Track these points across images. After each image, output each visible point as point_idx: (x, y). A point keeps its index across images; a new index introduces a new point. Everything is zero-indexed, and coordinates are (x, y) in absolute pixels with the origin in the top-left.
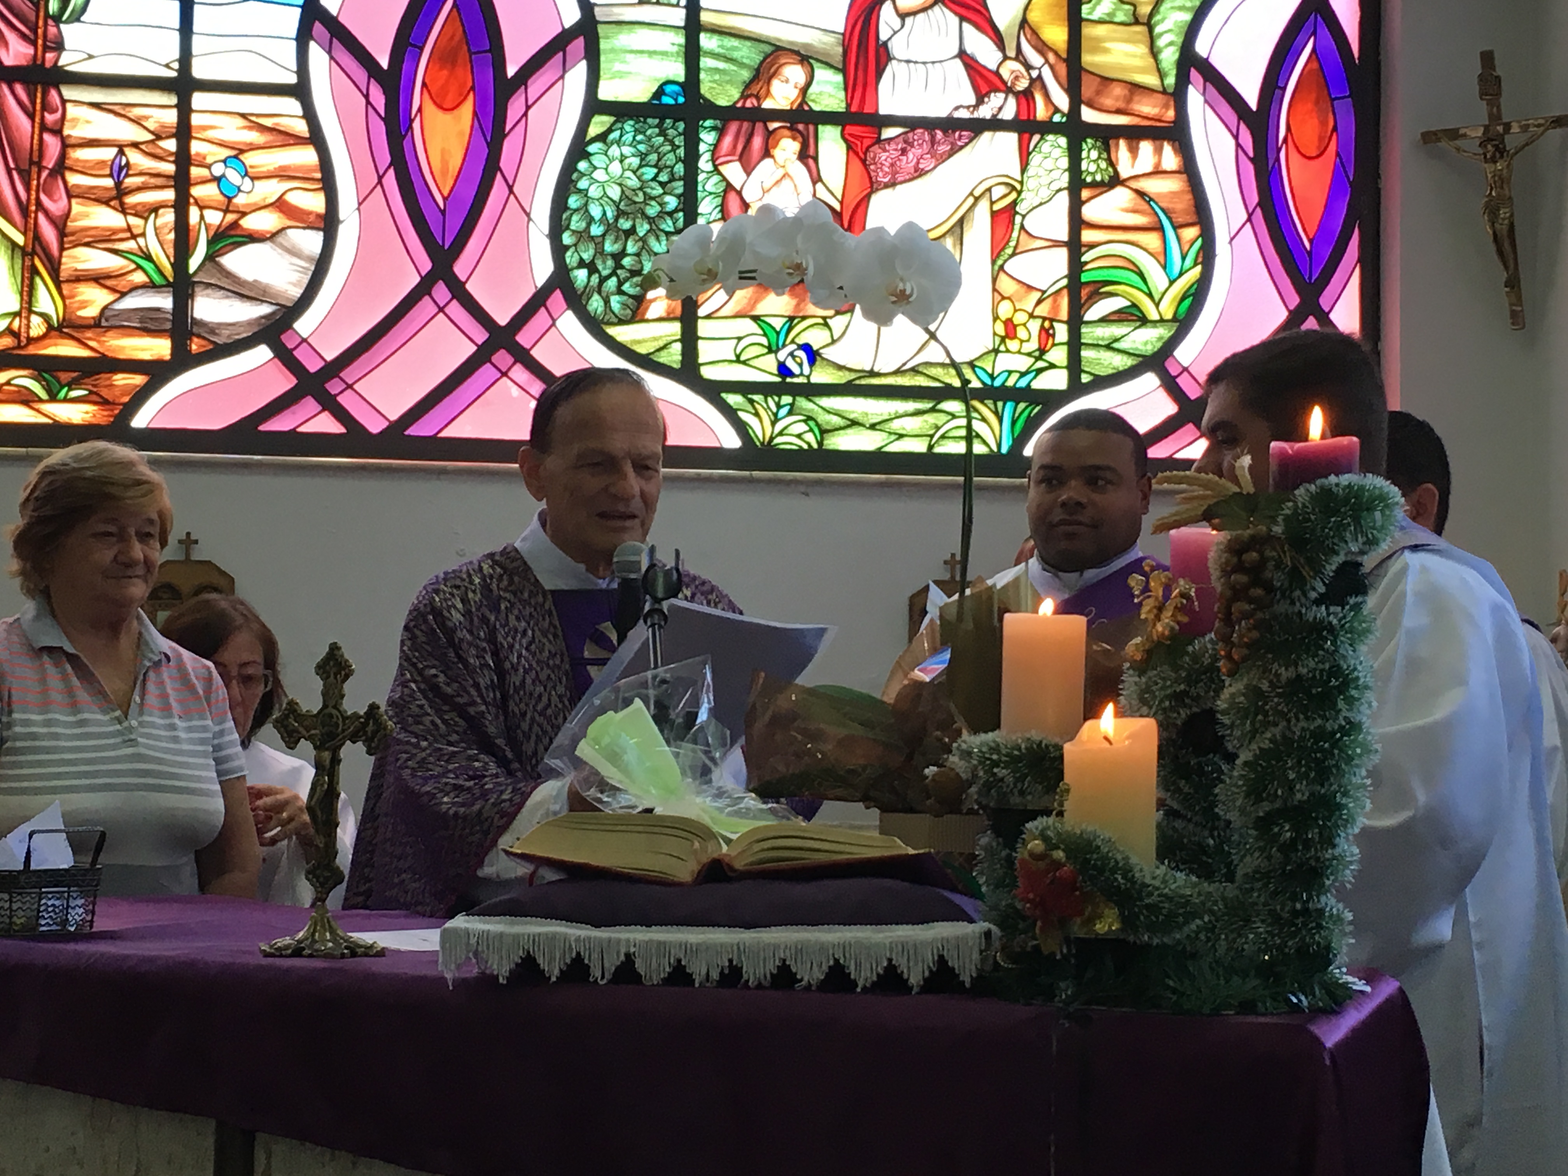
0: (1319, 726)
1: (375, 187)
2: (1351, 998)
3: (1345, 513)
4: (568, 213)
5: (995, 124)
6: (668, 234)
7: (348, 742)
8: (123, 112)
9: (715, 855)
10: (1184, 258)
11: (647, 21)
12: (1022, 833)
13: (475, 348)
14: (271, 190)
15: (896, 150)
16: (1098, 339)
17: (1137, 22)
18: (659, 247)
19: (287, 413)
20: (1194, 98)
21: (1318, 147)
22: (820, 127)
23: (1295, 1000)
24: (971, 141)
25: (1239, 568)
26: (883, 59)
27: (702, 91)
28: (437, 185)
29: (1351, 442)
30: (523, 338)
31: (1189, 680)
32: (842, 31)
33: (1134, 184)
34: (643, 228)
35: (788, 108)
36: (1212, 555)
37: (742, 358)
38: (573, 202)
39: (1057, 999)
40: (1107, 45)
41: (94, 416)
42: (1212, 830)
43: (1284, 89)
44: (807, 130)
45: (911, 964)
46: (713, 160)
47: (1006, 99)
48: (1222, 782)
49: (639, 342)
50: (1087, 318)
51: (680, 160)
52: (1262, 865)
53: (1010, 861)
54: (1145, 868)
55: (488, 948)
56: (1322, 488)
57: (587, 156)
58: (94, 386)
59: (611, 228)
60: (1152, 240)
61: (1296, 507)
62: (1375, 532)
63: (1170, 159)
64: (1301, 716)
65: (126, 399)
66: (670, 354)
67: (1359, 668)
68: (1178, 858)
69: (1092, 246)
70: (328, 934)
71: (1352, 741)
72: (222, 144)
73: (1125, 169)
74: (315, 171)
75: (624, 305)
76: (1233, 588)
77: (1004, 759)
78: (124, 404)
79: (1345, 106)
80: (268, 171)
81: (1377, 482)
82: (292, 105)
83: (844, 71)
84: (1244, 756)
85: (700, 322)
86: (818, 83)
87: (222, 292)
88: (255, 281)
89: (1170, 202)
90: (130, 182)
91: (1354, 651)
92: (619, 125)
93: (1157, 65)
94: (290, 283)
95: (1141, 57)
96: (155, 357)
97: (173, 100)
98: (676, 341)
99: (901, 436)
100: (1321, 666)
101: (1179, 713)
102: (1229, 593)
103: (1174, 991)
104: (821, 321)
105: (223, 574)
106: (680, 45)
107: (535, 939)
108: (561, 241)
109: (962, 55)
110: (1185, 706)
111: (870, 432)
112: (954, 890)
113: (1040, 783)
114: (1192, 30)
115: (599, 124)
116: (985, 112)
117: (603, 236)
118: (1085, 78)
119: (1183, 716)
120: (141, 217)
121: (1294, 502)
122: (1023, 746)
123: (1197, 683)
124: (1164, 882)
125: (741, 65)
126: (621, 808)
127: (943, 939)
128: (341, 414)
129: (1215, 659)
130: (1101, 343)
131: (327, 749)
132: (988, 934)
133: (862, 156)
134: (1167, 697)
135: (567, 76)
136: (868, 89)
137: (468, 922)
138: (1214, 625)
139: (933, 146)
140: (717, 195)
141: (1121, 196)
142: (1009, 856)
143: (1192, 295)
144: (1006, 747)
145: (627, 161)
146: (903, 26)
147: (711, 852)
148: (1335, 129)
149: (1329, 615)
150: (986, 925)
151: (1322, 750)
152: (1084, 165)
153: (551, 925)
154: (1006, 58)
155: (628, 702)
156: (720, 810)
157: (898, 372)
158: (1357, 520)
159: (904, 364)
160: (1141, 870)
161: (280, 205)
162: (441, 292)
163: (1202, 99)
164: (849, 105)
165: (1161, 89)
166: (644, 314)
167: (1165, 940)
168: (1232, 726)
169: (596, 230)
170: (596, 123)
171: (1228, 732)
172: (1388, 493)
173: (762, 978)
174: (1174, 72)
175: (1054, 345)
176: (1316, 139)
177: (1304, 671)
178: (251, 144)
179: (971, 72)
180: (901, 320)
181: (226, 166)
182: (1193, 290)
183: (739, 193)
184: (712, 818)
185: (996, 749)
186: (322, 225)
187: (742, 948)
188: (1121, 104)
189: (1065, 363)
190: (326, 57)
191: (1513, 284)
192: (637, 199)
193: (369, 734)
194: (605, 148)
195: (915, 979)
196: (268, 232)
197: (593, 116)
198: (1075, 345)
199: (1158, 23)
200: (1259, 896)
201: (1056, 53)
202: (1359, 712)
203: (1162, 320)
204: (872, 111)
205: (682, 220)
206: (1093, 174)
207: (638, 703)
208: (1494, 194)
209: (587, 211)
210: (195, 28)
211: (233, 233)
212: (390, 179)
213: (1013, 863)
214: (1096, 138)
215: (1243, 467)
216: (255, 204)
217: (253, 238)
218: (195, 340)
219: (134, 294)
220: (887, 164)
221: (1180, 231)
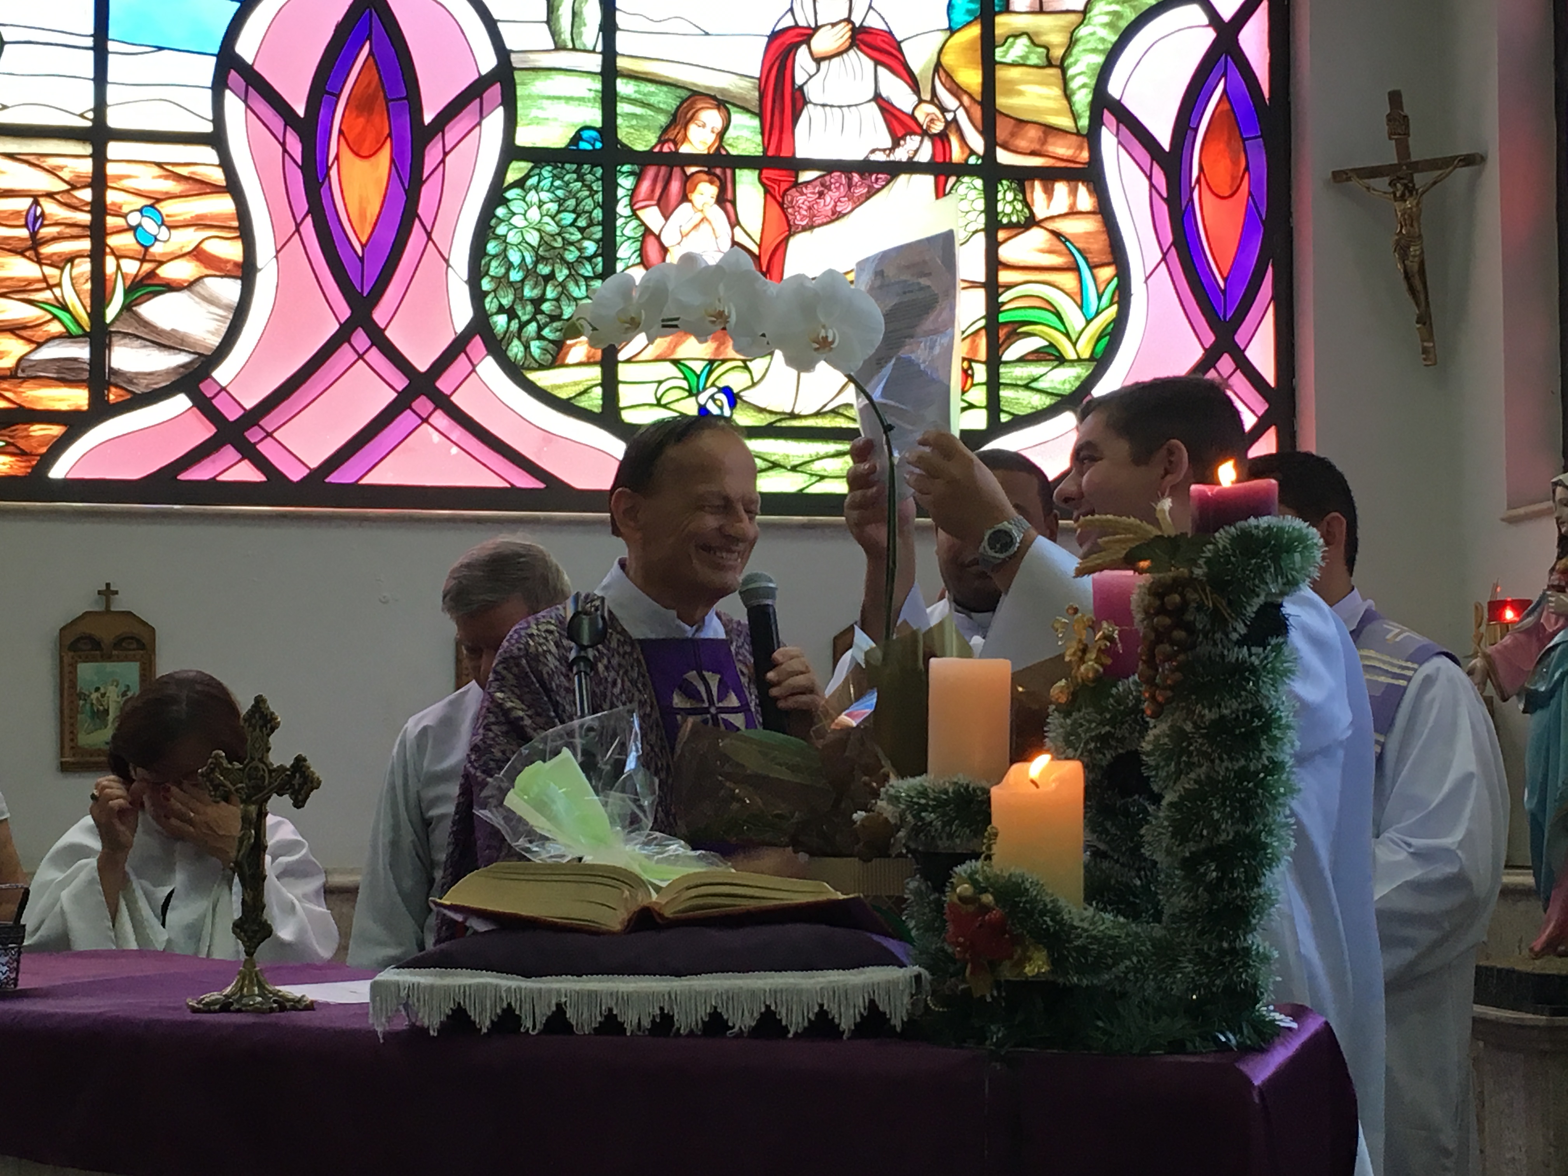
0: (1243, 767)
1: (293, 234)
2: (1278, 1035)
3: (1265, 555)
4: (487, 259)
5: (911, 167)
6: (587, 279)
7: (275, 795)
8: (37, 162)
9: (646, 903)
10: (1100, 297)
11: (564, 67)
12: (951, 877)
13: (395, 395)
14: (188, 239)
15: (813, 193)
16: (1016, 379)
17: (1050, 64)
18: (578, 292)
19: (206, 462)
20: (1108, 139)
21: (1231, 187)
22: (737, 171)
23: (1223, 1039)
24: (888, 183)
25: (1162, 610)
26: (799, 104)
27: (619, 137)
28: (355, 232)
29: (1271, 484)
30: (443, 384)
31: (1112, 722)
32: (758, 75)
33: (1051, 225)
34: (562, 274)
35: (706, 152)
36: (1134, 597)
37: (663, 402)
38: (492, 247)
39: (988, 1042)
40: (1021, 87)
41: (11, 467)
42: (1138, 870)
43: (1196, 130)
44: (724, 173)
45: (843, 1010)
46: (632, 204)
47: (922, 142)
48: (1148, 822)
49: (560, 387)
50: (1005, 358)
51: (599, 205)
52: (1190, 905)
53: (939, 906)
54: (1074, 910)
55: (418, 1000)
56: (1243, 531)
57: (505, 202)
58: (10, 437)
59: (529, 273)
60: (1068, 280)
61: (1216, 551)
62: (1294, 573)
63: (1085, 200)
64: (1225, 756)
65: (44, 450)
66: (591, 399)
67: (1281, 708)
68: (1106, 899)
69: (1009, 287)
70: (256, 989)
71: (1277, 781)
72: (138, 194)
73: (1041, 210)
74: (232, 220)
75: (545, 350)
76: (1155, 629)
77: (931, 803)
78: (42, 455)
79: (1257, 146)
80: (185, 220)
81: (1294, 523)
82: (208, 154)
83: (761, 115)
84: (1169, 797)
85: (620, 366)
86: (735, 127)
87: (140, 341)
88: (173, 330)
89: (1087, 243)
90: (45, 232)
91: (1276, 691)
92: (537, 171)
93: (1071, 107)
94: (209, 332)
95: (1055, 99)
96: (73, 408)
97: (88, 149)
98: (596, 385)
99: (822, 478)
100: (1244, 707)
101: (1104, 755)
102: (1152, 636)
103: (1105, 1032)
104: (741, 364)
105: (145, 624)
106: (596, 91)
107: (464, 990)
108: (480, 287)
109: (878, 98)
110: (1110, 747)
111: (791, 473)
112: (887, 935)
113: (968, 827)
114: (1104, 73)
115: (516, 170)
116: (901, 155)
117: (522, 281)
118: (1000, 121)
119: (1108, 756)
120: (57, 267)
121: (1214, 544)
122: (951, 790)
123: (1123, 724)
124: (1093, 923)
125: (659, 110)
126: (551, 857)
127: (873, 985)
128: (261, 462)
129: (1138, 700)
130: (1019, 382)
131: (253, 803)
132: (918, 977)
133: (780, 199)
134: (1092, 739)
135: (484, 122)
136: (784, 136)
137: (398, 974)
138: (1137, 666)
139: (850, 188)
140: (636, 240)
141: (1037, 237)
142: (939, 899)
143: (1109, 334)
144: (934, 791)
145: (545, 207)
146: (818, 70)
147: (642, 900)
148: (1247, 168)
149: (1250, 655)
150: (917, 969)
151: (1247, 790)
152: (1000, 207)
153: (482, 977)
154: (921, 101)
155: (556, 752)
156: (648, 857)
157: (818, 414)
158: (1276, 560)
159: (825, 406)
160: (1070, 912)
161: (197, 254)
162: (360, 339)
163: (1115, 140)
164: (766, 149)
165: (1075, 131)
166: (564, 358)
167: (1095, 982)
168: (1157, 768)
169: (515, 276)
170: (514, 169)
171: (1154, 773)
172: (1307, 535)
173: (694, 1023)
174: (1088, 114)
175: (973, 385)
176: (1229, 179)
177: (1226, 712)
178: (167, 193)
179: (889, 117)
180: (822, 367)
181: (143, 216)
182: (1109, 329)
183: (658, 238)
184: (640, 865)
185: (923, 793)
186: (240, 274)
187: (673, 997)
188: (1036, 146)
189: (984, 403)
190: (242, 105)
191: (1424, 319)
192: (556, 245)
193: (297, 787)
194: (523, 194)
195: (846, 1024)
196: (185, 281)
197: (510, 162)
198: (993, 385)
199: (1069, 67)
200: (1186, 936)
201: (970, 96)
202: (1283, 751)
203: (1079, 360)
204: (790, 155)
205: (600, 265)
206: (1009, 215)
207: (566, 752)
208: (1404, 232)
209: (506, 256)
210: (110, 78)
211: (149, 282)
212: (308, 226)
213: (943, 908)
214: (1011, 179)
215: (1163, 511)
216: (172, 253)
217: (170, 287)
218: (113, 389)
219: (49, 344)
220: (805, 207)
221: (1096, 271)
